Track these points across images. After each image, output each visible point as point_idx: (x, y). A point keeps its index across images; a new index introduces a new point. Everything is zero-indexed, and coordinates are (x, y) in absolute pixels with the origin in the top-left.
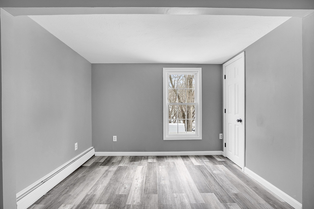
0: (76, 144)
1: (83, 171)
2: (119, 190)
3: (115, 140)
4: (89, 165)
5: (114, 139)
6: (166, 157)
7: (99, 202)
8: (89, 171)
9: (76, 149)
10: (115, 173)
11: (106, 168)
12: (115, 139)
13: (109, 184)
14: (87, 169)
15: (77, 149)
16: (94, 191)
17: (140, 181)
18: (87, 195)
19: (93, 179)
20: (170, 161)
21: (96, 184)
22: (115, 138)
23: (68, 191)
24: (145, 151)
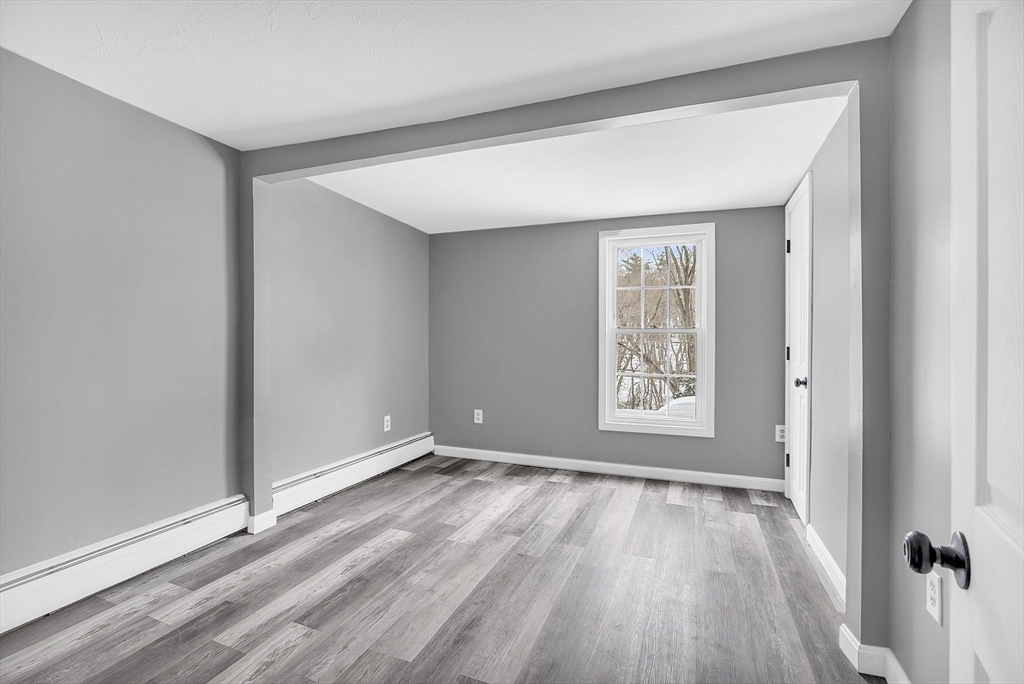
0: (387, 418)
1: (397, 478)
2: (448, 517)
3: (478, 419)
4: (414, 469)
5: (476, 417)
6: (602, 476)
7: (400, 527)
8: (408, 479)
9: (386, 429)
10: (458, 491)
11: (445, 478)
12: (479, 416)
13: (435, 506)
14: (405, 475)
15: (389, 429)
16: (401, 511)
17: (501, 511)
18: (386, 514)
19: (408, 493)
20: (606, 486)
21: (411, 502)
22: (478, 414)
23: (356, 503)
24: (550, 454)
